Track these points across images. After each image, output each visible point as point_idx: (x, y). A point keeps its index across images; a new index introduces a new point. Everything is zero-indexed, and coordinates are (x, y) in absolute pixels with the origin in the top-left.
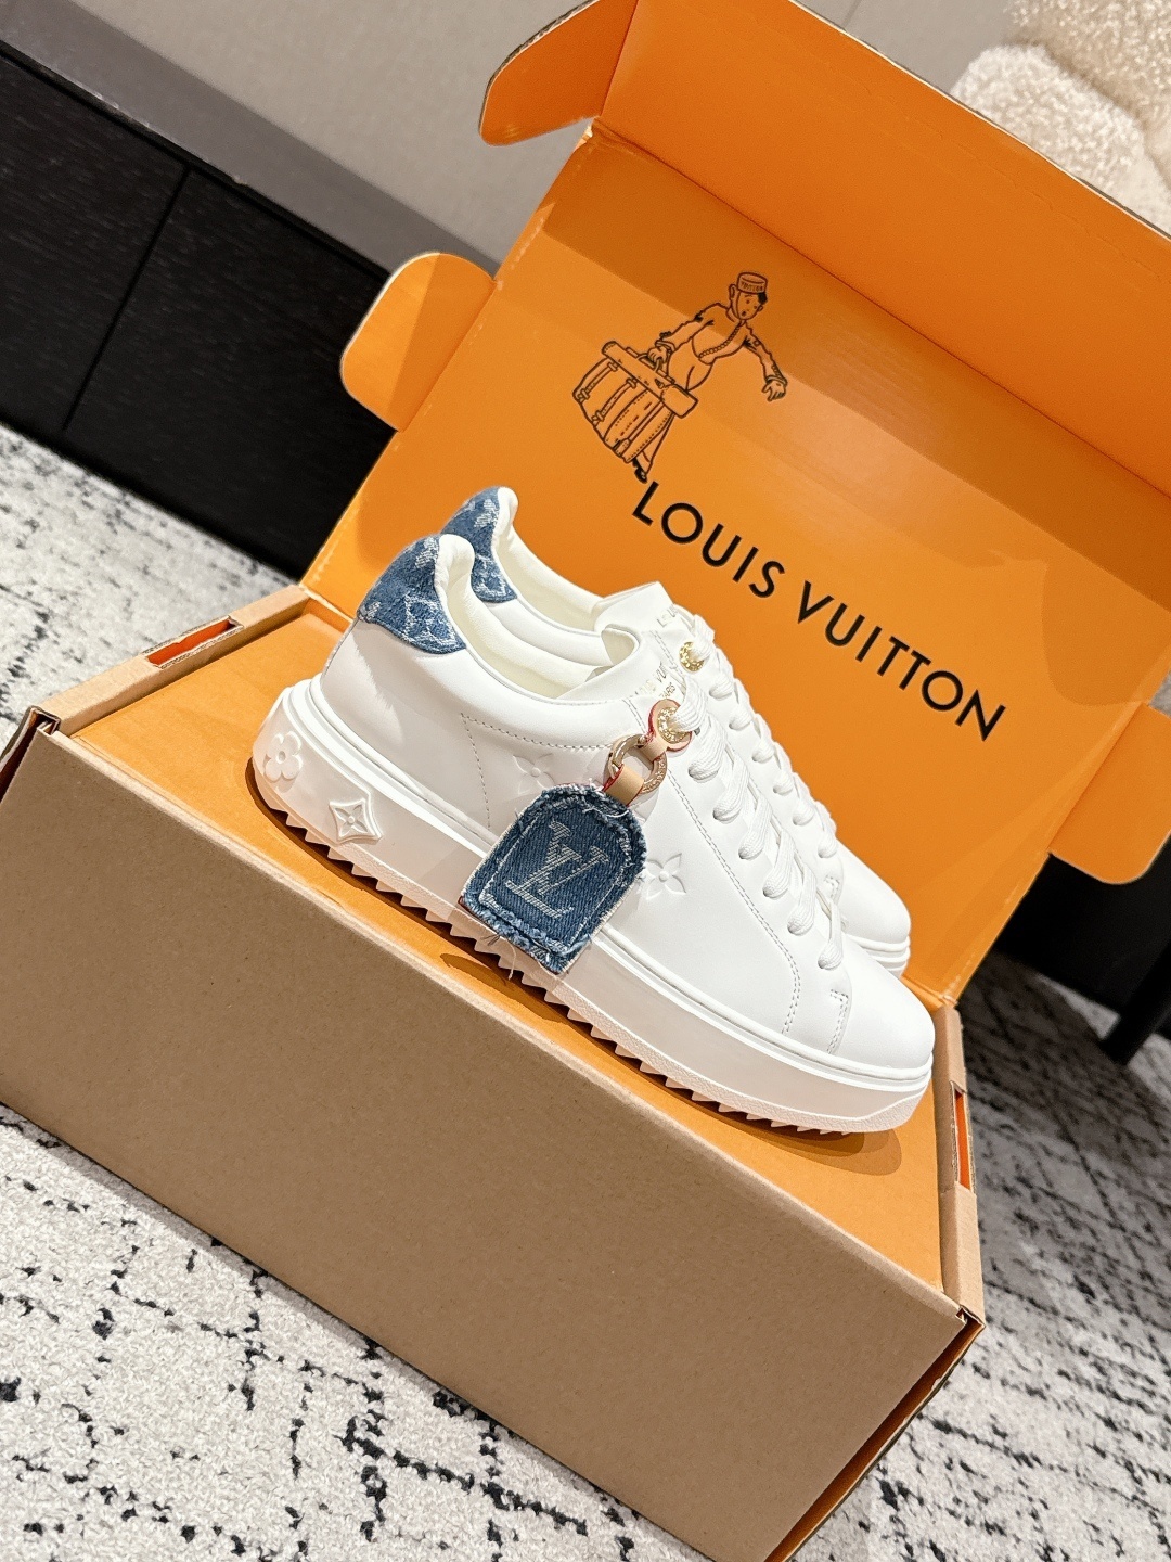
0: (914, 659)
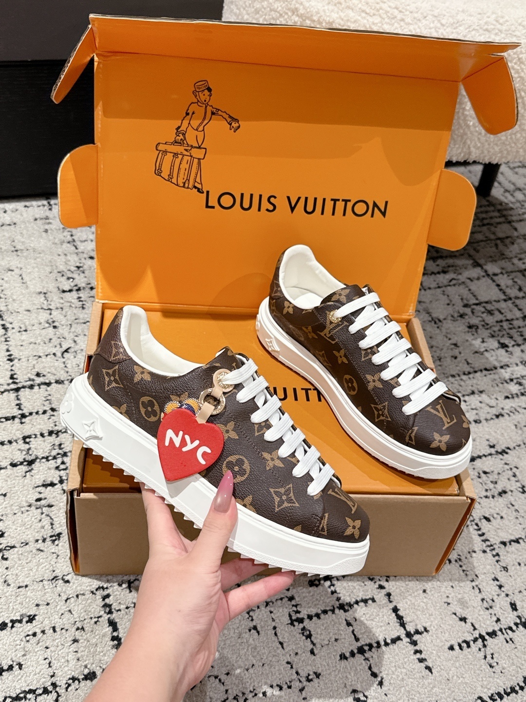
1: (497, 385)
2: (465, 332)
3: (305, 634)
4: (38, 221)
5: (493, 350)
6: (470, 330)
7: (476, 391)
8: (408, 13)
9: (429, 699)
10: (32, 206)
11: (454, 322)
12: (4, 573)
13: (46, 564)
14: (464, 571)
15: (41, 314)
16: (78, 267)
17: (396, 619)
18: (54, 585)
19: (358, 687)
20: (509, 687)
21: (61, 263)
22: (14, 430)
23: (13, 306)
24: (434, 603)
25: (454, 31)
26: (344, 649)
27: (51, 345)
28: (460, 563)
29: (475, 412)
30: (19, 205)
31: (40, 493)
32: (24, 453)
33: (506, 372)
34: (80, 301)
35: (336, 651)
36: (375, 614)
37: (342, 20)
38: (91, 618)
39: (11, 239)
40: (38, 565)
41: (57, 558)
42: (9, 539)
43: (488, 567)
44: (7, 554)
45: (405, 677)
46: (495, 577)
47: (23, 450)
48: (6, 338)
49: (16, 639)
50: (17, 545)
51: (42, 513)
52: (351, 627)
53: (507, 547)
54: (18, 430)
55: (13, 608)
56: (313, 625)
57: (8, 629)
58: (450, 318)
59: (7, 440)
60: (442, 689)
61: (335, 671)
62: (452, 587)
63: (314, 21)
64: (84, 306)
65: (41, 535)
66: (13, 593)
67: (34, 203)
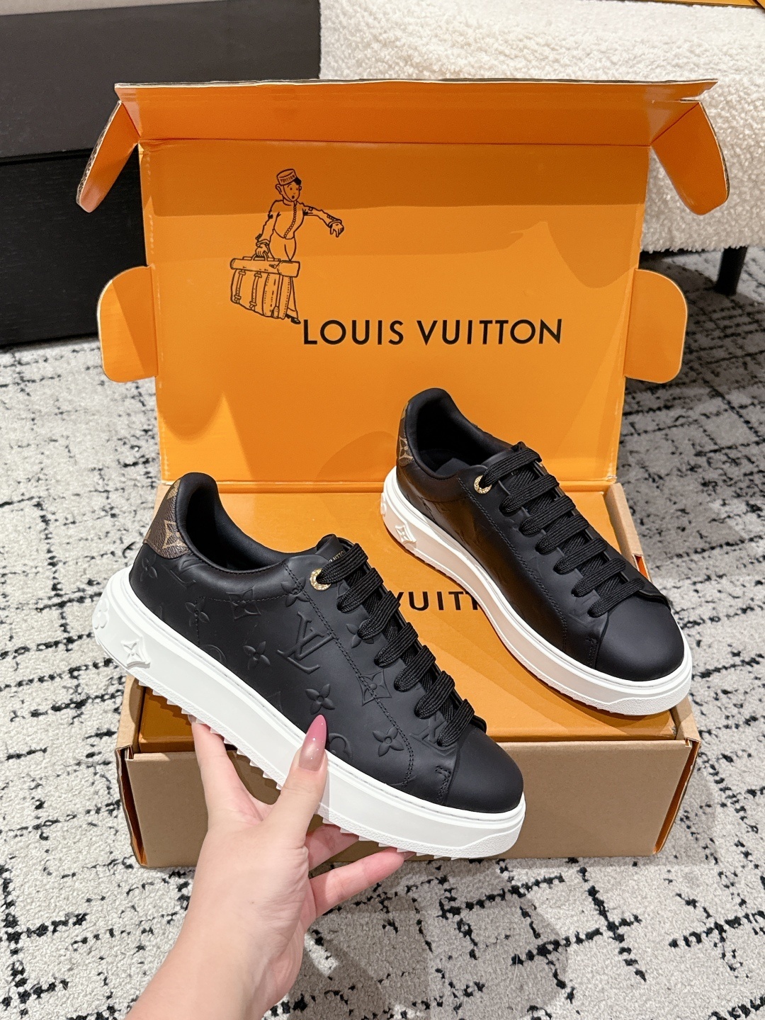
0: (499, 325)
1: (745, 566)
2: (697, 492)
3: (462, 929)
4: (91, 371)
5: (739, 516)
6: (705, 489)
7: (714, 577)
8: (564, 50)
9: (640, 1017)
10: (83, 350)
11: (682, 479)
12: (44, 857)
13: (101, 843)
14: (692, 833)
15: (95, 498)
16: (146, 431)
17: (593, 906)
18: (112, 871)
19: (537, 1003)
20: (758, 997)
21: (123, 426)
22: (58, 660)
23: (57, 490)
24: (649, 881)
25: (631, 70)
26: (519, 949)
27: (108, 540)
28: (688, 822)
29: (711, 605)
30: (64, 350)
31: (93, 746)
32: (71, 691)
33: (758, 547)
34: (148, 477)
35: (506, 952)
36: (563, 899)
37: (473, 67)
38: (163, 916)
39: (55, 397)
40: (90, 845)
41: (115, 834)
42: (51, 811)
43: (729, 827)
44: (46, 831)
45: (607, 987)
46: (739, 841)
47: (71, 688)
48: (46, 535)
49: (60, 947)
50: (61, 819)
51: (95, 774)
52: (528, 918)
53: (757, 797)
54: (63, 660)
55: (56, 905)
56: (475, 916)
57: (49, 934)
58: (675, 472)
59: (47, 675)
60: (659, 1002)
61: (505, 980)
62: (676, 857)
63: (434, 72)
64: (154, 484)
65: (94, 803)
66: (56, 885)
67: (86, 346)
